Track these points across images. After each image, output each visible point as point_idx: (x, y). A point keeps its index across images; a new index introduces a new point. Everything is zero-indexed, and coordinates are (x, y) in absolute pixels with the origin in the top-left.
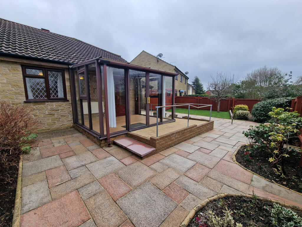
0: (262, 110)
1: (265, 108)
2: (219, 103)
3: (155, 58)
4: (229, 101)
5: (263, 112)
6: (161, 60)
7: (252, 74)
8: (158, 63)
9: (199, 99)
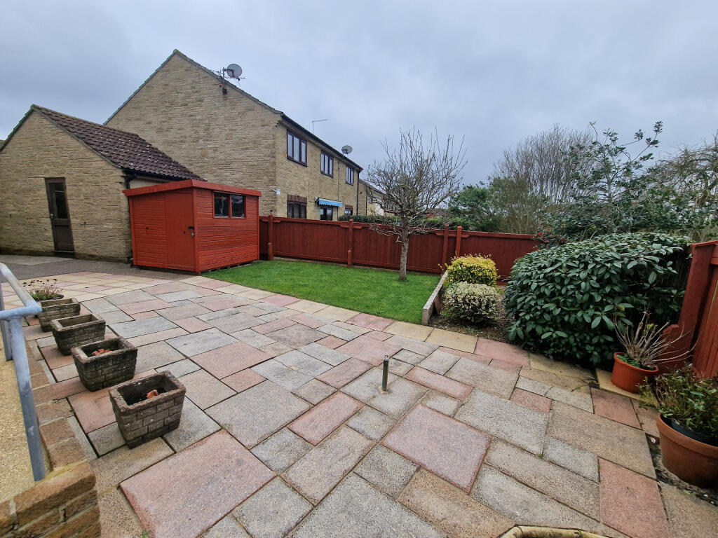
0: (547, 292)
1: (563, 285)
2: (406, 246)
3: (215, 81)
4: (446, 240)
5: (551, 306)
6: (234, 87)
7: (518, 153)
8: (225, 99)
9: (351, 230)
